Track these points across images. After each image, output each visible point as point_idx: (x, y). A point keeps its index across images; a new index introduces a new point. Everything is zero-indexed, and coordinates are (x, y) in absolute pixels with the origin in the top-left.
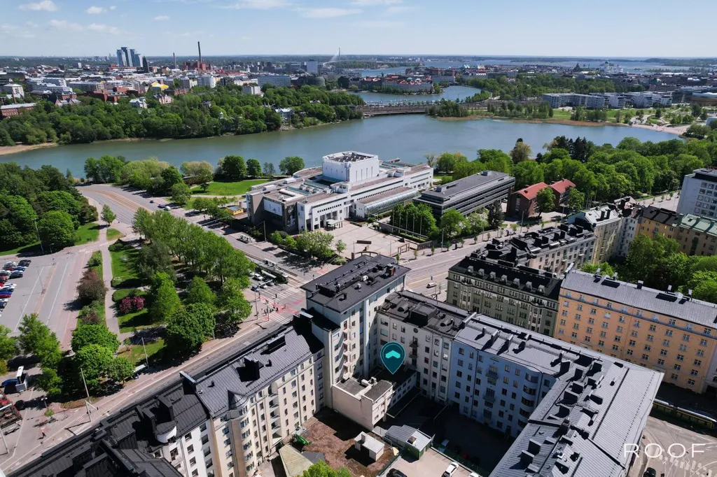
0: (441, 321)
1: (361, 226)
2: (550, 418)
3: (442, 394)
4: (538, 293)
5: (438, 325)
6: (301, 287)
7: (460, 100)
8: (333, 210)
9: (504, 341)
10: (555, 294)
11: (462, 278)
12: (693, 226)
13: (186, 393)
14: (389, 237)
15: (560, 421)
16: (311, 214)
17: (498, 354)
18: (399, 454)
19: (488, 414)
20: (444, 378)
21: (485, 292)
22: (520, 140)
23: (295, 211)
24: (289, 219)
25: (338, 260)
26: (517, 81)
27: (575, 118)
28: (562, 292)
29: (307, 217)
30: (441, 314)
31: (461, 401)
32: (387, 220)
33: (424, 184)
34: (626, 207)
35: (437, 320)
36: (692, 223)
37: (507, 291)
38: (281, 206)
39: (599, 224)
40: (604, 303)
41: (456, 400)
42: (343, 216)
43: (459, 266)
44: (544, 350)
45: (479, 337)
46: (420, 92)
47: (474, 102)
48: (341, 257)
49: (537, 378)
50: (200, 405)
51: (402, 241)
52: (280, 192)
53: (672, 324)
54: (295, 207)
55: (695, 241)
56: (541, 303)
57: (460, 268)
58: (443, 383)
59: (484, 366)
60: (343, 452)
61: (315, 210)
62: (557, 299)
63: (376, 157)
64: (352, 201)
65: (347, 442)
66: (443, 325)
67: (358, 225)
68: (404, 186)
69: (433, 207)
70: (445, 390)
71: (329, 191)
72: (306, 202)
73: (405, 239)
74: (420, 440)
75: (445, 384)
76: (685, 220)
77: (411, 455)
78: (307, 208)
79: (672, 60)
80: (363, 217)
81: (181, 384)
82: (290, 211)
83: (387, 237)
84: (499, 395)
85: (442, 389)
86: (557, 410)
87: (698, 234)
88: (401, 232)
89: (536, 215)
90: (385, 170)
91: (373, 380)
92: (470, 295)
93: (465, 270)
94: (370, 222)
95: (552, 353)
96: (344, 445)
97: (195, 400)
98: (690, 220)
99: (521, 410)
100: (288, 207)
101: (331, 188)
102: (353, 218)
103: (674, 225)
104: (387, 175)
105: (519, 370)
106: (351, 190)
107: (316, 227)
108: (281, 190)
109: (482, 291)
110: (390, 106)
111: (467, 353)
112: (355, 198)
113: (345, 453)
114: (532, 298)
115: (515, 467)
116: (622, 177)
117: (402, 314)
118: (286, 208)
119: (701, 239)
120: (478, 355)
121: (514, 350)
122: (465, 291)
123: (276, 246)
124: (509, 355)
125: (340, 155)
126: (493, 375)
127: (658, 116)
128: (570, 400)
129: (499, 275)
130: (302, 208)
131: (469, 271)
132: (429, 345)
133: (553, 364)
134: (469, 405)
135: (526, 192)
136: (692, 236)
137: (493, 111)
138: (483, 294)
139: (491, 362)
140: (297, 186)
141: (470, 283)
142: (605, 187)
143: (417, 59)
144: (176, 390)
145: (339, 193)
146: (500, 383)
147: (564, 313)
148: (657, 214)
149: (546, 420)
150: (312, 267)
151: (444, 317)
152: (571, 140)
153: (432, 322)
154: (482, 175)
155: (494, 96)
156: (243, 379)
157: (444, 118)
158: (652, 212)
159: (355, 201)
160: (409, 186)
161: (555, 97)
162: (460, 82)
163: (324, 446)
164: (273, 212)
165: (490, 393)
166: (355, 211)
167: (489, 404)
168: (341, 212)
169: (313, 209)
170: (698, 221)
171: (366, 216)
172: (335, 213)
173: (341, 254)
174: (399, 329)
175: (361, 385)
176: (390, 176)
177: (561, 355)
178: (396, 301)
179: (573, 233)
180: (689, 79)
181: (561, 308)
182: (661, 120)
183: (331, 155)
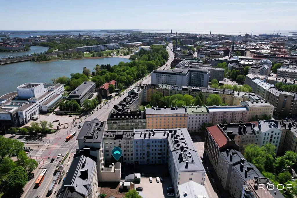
0: (126, 135)
1: (48, 115)
2: (176, 148)
3: (132, 161)
4: (139, 119)
5: (126, 137)
6: (76, 140)
7: (42, 53)
8: (34, 111)
9: (144, 134)
10: (144, 117)
11: (113, 121)
12: (162, 88)
13: (72, 193)
14: (64, 116)
15: (179, 148)
16: (26, 115)
17: (149, 138)
18: (134, 183)
19: (148, 160)
20: (132, 154)
21: (122, 124)
22: (85, 68)
23: (17, 115)
24: (15, 120)
25: (52, 131)
26: (60, 42)
27: (93, 56)
28: (147, 116)
29: (25, 117)
30: (125, 133)
31: (139, 160)
32: (57, 109)
33: (61, 92)
34: (142, 86)
35: (125, 135)
36: (161, 87)
37: (129, 121)
38: (10, 115)
39: (139, 92)
40: (159, 116)
41: (137, 160)
42: (37, 113)
43: (111, 117)
44: (159, 132)
45: (141, 136)
46: (19, 51)
47: (48, 53)
48: (52, 130)
49: (162, 141)
50: (78, 194)
51: (70, 116)
52: (2, 109)
53: (177, 116)
54: (17, 113)
55: (164, 92)
56: (141, 122)
57: (111, 118)
58: (132, 156)
59: (145, 144)
60: (118, 192)
61: (27, 113)
62: (146, 119)
63: (42, 83)
64: (40, 105)
65: (116, 189)
66: (128, 136)
67: (47, 115)
68: (56, 94)
69: (76, 100)
70: (133, 158)
71: (28, 103)
72: (22, 110)
73: (72, 116)
74: (138, 176)
75: (133, 156)
76: (159, 86)
77: (137, 181)
78: (24, 112)
79: (109, 31)
80: (47, 111)
81: (68, 190)
82: (15, 116)
83: (63, 117)
84: (151, 152)
85: (132, 159)
86: (176, 145)
87: (164, 90)
88: (68, 113)
89: (110, 95)
90: (46, 89)
91: (113, 164)
92: (117, 127)
93: (113, 118)
94: (51, 112)
95: (162, 132)
96: (117, 190)
97: (76, 193)
98: (161, 86)
99: (158, 153)
100: (14, 115)
101: (28, 101)
102: (42, 112)
103: (157, 89)
104: (47, 91)
105: (156, 141)
106: (38, 100)
107: (29, 121)
108: (2, 108)
109: (121, 124)
110: (9, 58)
111: (139, 142)
112: (41, 104)
113: (119, 192)
114: (138, 121)
115: (180, 162)
116: (129, 76)
117: (112, 138)
118: (13, 115)
119: (165, 91)
120: (143, 141)
121: (152, 135)
122: (115, 126)
123: (14, 135)
124: (152, 138)
125: (23, 85)
126: (148, 146)
127: (118, 52)
128: (176, 142)
129: (125, 117)
130: (22, 113)
131: (115, 118)
132: (125, 145)
133: (164, 135)
134: (142, 160)
135: (104, 87)
136: (162, 91)
137: (60, 56)
138: (121, 125)
139: (147, 142)
140: (9, 104)
141: (116, 122)
142: (126, 81)
143: (2, 33)
144: (68, 193)
145: (33, 103)
146: (151, 148)
147: (148, 123)
148: (151, 86)
149: (176, 149)
150: (42, 138)
151: (126, 134)
152: (105, 65)
153: (124, 136)
154: (84, 84)
155: (55, 50)
156: (84, 179)
157: (41, 62)
158: (149, 86)
159: (41, 105)
160: (57, 94)
161: (82, 48)
162: (35, 44)
163: (110, 194)
164: (4, 119)
165: (148, 152)
166: (42, 109)
167: (148, 156)
168: (37, 111)
169: (27, 112)
170: (163, 86)
171: (48, 111)
172: (35, 112)
173: (52, 129)
174: (113, 143)
175: (109, 168)
176: (49, 91)
177: (165, 132)
178: (107, 134)
179: (134, 97)
180: (119, 38)
181: (147, 121)
182: (120, 54)
183: (20, 86)
